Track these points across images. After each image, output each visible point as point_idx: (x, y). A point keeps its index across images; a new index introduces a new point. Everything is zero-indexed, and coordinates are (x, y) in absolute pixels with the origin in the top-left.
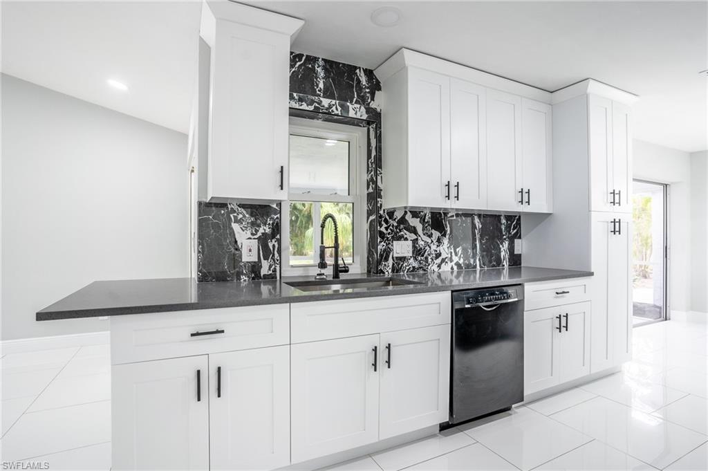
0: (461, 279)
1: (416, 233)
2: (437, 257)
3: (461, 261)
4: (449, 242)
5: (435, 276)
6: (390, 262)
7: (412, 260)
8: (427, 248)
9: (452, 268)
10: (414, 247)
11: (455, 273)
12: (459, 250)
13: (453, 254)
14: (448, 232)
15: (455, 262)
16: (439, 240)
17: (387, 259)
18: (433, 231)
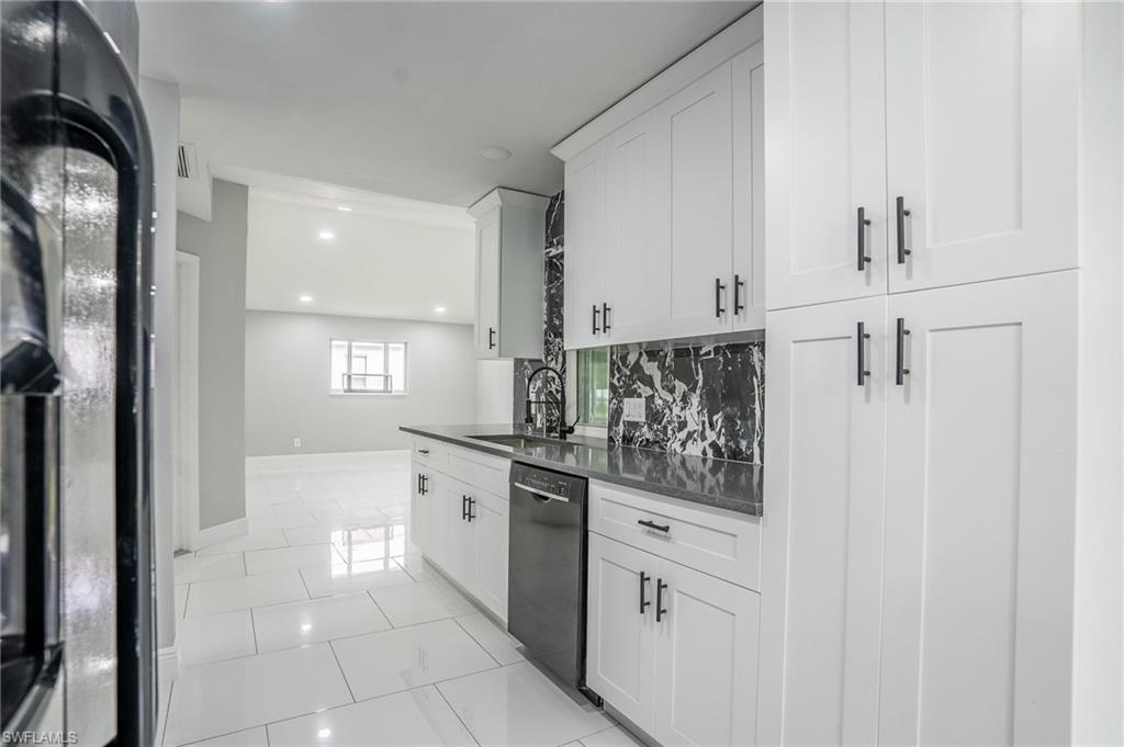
0: (721, 477)
1: (652, 386)
2: (680, 429)
3: (722, 442)
4: (700, 403)
5: (677, 461)
6: (621, 427)
7: (645, 429)
8: (667, 411)
9: (704, 453)
10: (648, 407)
11: (709, 464)
12: (718, 418)
13: (707, 425)
14: (700, 384)
15: (709, 441)
16: (685, 399)
17: (617, 425)
18: (677, 383)
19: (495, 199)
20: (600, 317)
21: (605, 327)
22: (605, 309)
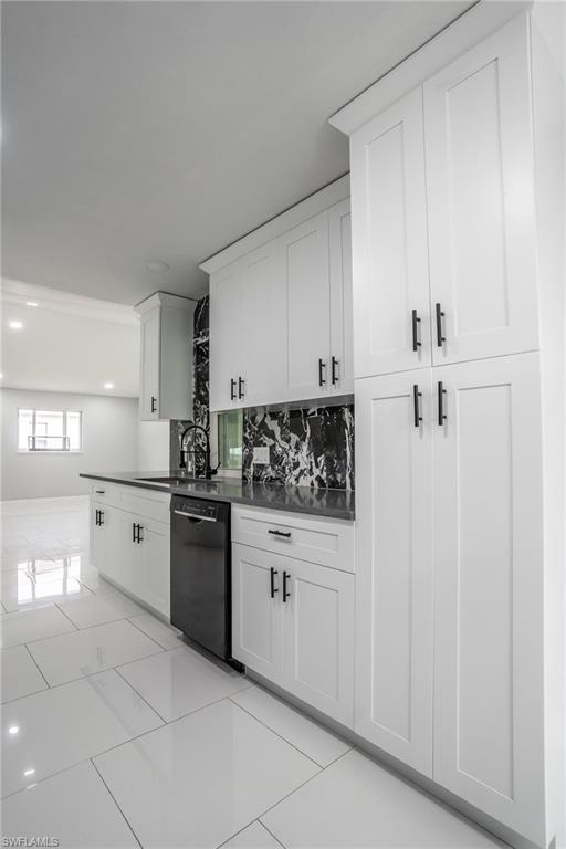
0: (324, 501)
1: (274, 438)
2: (295, 468)
3: (324, 476)
4: (308, 449)
5: (293, 491)
6: (252, 468)
7: (269, 469)
8: (285, 455)
9: (312, 484)
10: (271, 453)
11: (316, 492)
12: (321, 459)
13: (314, 464)
14: (308, 435)
15: (315, 475)
16: (298, 446)
17: (249, 467)
18: (292, 435)
19: (156, 300)
20: (236, 387)
21: (241, 395)
22: (240, 382)
